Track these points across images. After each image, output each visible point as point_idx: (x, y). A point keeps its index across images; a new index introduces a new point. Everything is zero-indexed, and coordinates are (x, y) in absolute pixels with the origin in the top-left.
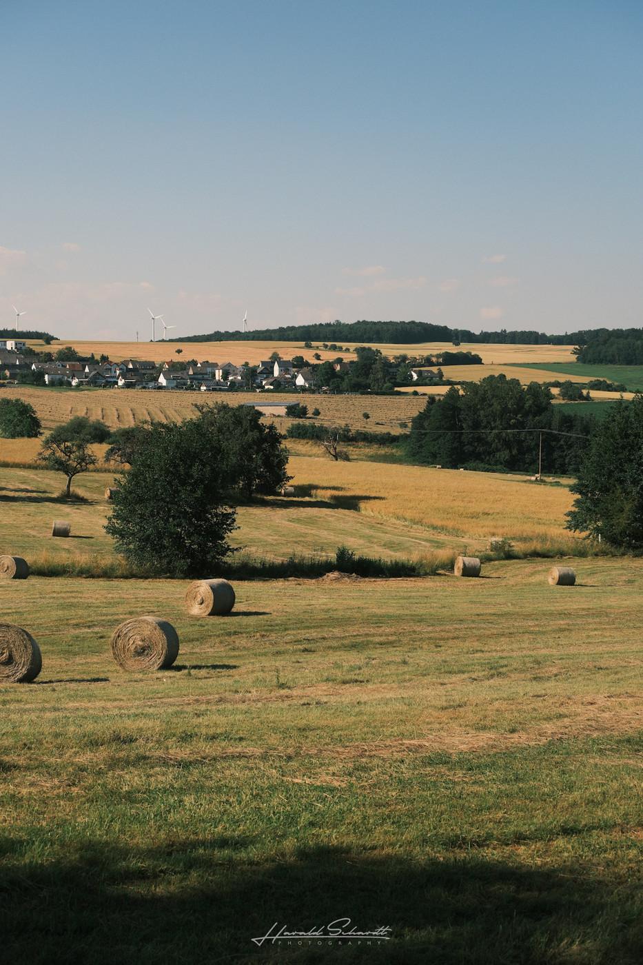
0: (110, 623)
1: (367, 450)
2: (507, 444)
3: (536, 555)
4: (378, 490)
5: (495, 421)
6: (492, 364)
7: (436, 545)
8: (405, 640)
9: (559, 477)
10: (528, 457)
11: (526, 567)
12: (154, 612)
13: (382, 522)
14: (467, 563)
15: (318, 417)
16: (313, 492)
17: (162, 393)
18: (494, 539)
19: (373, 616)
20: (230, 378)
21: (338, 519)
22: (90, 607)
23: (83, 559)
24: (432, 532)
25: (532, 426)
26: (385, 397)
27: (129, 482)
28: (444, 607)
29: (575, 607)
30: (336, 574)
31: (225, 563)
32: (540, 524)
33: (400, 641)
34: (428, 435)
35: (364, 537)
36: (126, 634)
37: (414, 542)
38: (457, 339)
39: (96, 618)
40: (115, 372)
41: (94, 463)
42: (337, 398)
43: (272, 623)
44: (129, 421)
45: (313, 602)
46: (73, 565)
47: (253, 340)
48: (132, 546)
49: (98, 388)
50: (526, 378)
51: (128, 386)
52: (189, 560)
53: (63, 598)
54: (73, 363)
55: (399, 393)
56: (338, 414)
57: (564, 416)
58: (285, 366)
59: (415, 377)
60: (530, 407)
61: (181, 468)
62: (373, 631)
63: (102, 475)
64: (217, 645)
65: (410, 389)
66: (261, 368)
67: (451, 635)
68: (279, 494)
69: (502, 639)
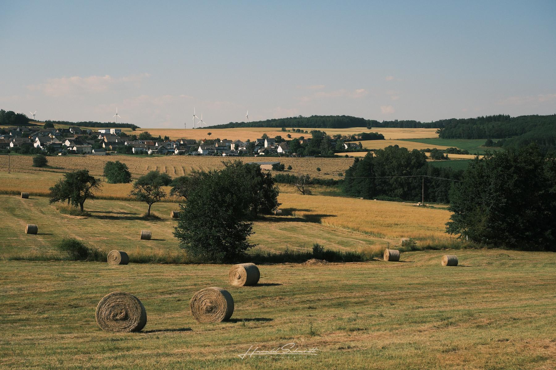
0: (183, 292)
1: (320, 189)
2: (402, 185)
3: (429, 248)
4: (331, 211)
5: (394, 171)
6: (390, 139)
7: (369, 243)
8: (370, 301)
9: (432, 204)
10: (413, 192)
11: (426, 256)
12: (210, 284)
13: (335, 230)
14: (391, 253)
15: (291, 170)
16: (293, 212)
17: (200, 158)
18: (404, 239)
19: (346, 286)
20: (240, 149)
21: (309, 228)
22: (169, 281)
23: (160, 252)
24: (365, 235)
25: (416, 174)
26: (329, 158)
27: (188, 206)
28: (387, 280)
29: (467, 279)
30: (313, 260)
31: (246, 254)
32: (429, 230)
33: (367, 301)
34: (355, 180)
35: (325, 238)
36: (200, 298)
37: (356, 241)
38: (369, 125)
39: (174, 288)
40: (173, 146)
41: (164, 197)
42: (302, 159)
43: (285, 290)
44: (181, 174)
45: (306, 277)
46: (155, 255)
47: (252, 127)
48: (190, 245)
49: (163, 155)
50: (411, 147)
51: (180, 154)
52: (225, 253)
53: (152, 276)
54: (149, 141)
55: (337, 156)
56: (302, 169)
57: (434, 168)
58: (271, 141)
59: (346, 147)
60: (415, 163)
61: (219, 197)
62: (349, 295)
63: (168, 203)
64: (253, 305)
65: (344, 154)
66: (257, 143)
67: (398, 297)
68: (273, 214)
69: (430, 300)
